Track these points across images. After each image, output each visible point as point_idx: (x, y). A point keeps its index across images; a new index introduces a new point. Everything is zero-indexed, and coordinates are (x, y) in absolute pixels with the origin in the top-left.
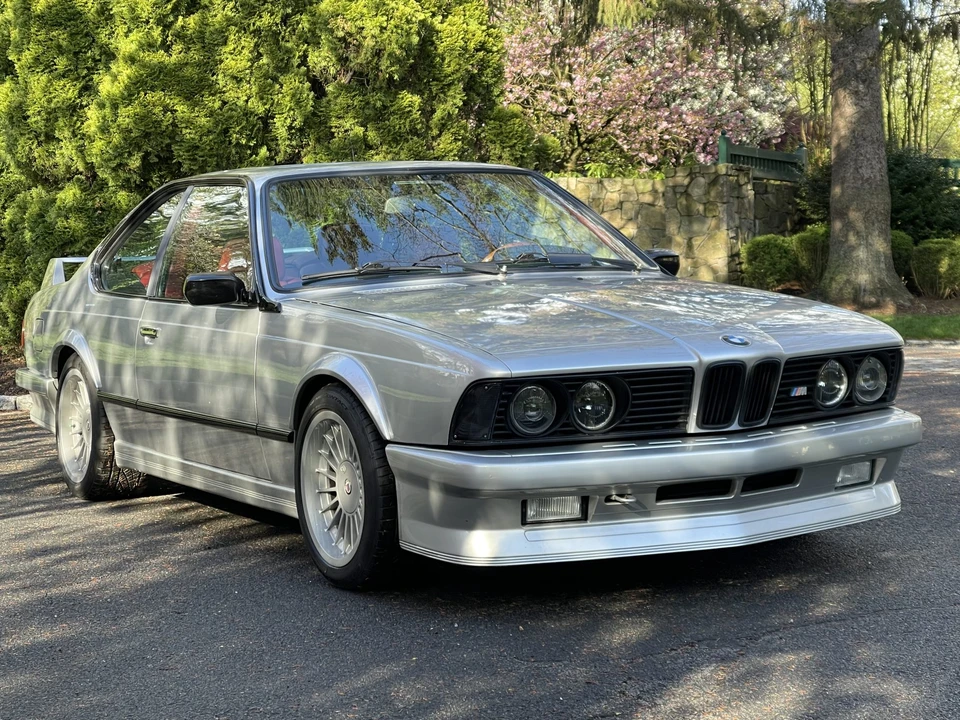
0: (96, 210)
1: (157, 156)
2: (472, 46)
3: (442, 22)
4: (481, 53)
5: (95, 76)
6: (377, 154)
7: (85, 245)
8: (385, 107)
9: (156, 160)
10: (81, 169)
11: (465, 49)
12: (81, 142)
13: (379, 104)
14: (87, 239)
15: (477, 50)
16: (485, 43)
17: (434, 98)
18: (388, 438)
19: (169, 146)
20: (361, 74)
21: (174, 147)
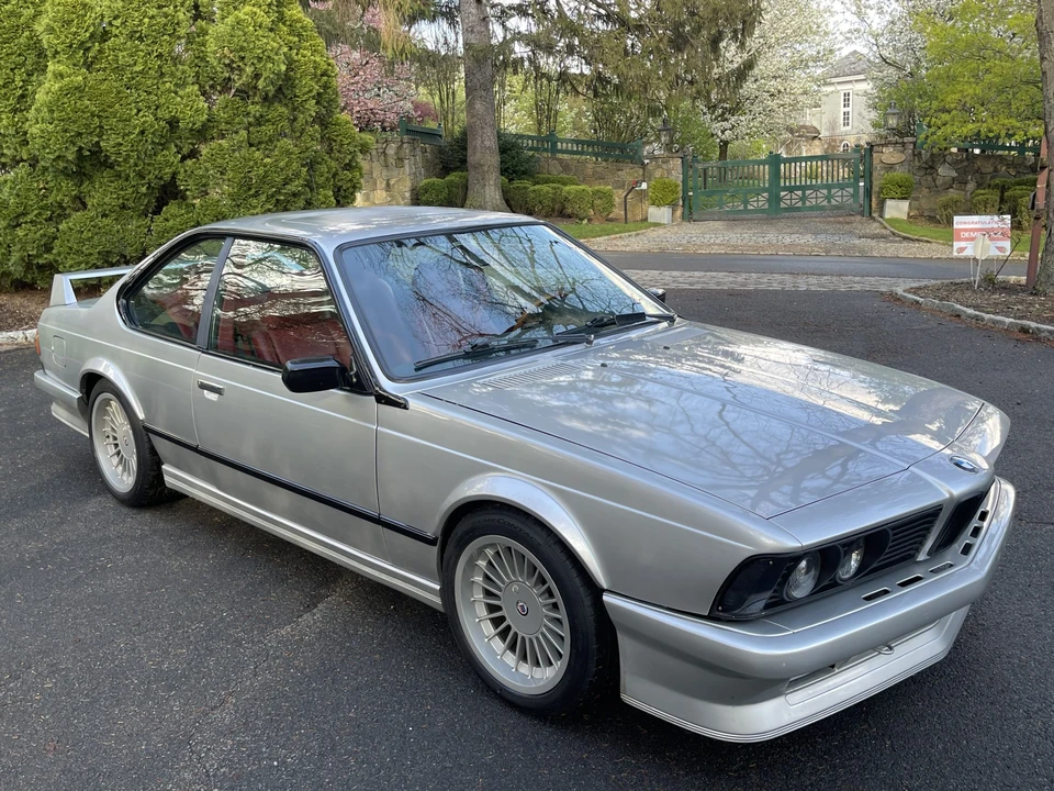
0: (40, 190)
1: (89, 151)
2: (319, 72)
3: (297, 54)
4: (325, 78)
5: (30, 87)
6: (258, 150)
7: (36, 216)
8: (262, 116)
9: (88, 153)
10: (25, 158)
11: (315, 75)
12: (23, 138)
13: (258, 115)
14: (36, 212)
15: (322, 75)
16: (327, 70)
17: (294, 109)
18: (605, 586)
19: (98, 142)
20: (242, 91)
21: (102, 144)
